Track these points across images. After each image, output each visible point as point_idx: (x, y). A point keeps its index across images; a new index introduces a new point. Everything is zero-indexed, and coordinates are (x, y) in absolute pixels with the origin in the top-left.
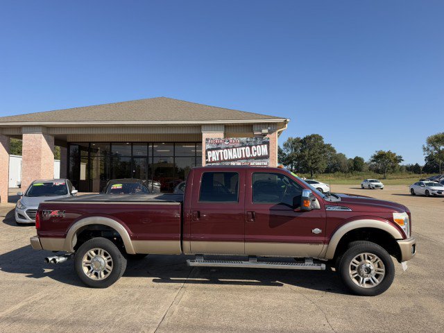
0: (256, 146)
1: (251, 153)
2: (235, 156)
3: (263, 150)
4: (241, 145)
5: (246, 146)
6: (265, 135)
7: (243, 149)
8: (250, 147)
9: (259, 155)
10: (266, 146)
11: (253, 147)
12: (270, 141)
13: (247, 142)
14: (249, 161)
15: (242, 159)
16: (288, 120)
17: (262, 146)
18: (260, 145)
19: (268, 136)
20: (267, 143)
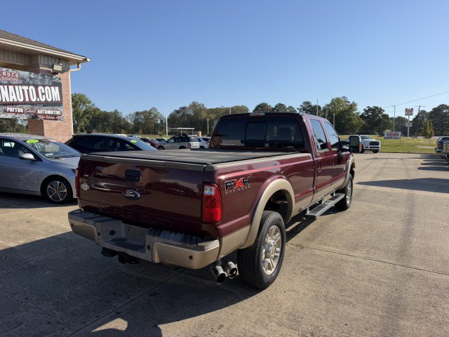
0: (44, 86)
1: (38, 96)
2: (13, 98)
3: (53, 94)
4: (21, 82)
5: (28, 85)
6: (56, 73)
7: (25, 88)
8: (36, 87)
9: (49, 100)
10: (57, 88)
11: (40, 88)
12: (62, 81)
13: (31, 78)
14: (36, 108)
15: (24, 103)
16: (88, 60)
17: (52, 88)
18: (49, 86)
19: (59, 75)
20: (59, 85)
